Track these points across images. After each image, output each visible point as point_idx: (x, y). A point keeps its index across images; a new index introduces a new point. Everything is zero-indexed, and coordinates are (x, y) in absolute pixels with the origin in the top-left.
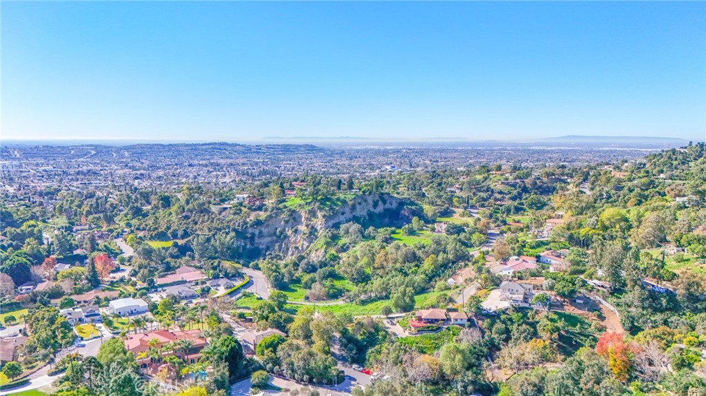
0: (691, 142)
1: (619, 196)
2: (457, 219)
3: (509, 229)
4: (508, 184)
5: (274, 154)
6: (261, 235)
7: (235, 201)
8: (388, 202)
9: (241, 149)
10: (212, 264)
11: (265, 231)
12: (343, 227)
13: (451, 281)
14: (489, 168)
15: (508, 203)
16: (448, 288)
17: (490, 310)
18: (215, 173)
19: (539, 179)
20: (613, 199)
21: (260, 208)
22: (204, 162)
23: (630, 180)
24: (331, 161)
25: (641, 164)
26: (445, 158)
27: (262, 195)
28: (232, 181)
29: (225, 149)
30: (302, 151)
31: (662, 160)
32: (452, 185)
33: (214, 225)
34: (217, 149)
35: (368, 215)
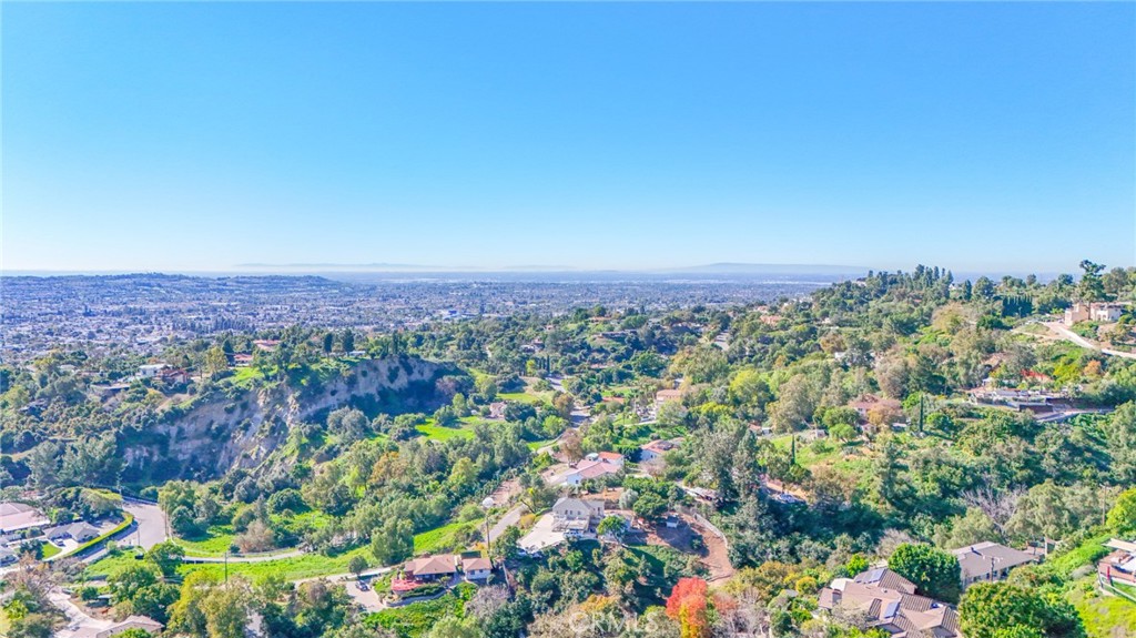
0: (871, 272)
1: (766, 352)
2: (527, 397)
3: (604, 408)
4: (611, 337)
5: (250, 292)
6: (181, 436)
7: (139, 376)
8: (415, 371)
9: (190, 284)
10: (64, 496)
11: (189, 427)
12: (332, 416)
13: (488, 501)
14: (588, 313)
15: (611, 366)
16: (478, 515)
17: (531, 549)
18: (133, 327)
19: (658, 328)
20: (758, 356)
21: (182, 389)
22: (116, 308)
23: (784, 328)
24: (351, 303)
25: (805, 304)
26: (538, 297)
27: (190, 365)
28: (160, 341)
29: (159, 286)
30: (299, 287)
31: (833, 298)
32: (528, 340)
33: (91, 421)
34: (144, 285)
35: (379, 393)
